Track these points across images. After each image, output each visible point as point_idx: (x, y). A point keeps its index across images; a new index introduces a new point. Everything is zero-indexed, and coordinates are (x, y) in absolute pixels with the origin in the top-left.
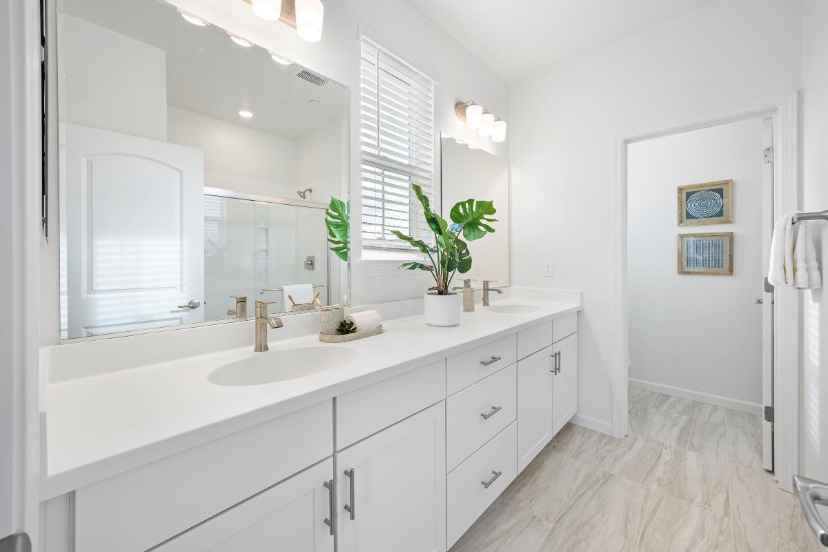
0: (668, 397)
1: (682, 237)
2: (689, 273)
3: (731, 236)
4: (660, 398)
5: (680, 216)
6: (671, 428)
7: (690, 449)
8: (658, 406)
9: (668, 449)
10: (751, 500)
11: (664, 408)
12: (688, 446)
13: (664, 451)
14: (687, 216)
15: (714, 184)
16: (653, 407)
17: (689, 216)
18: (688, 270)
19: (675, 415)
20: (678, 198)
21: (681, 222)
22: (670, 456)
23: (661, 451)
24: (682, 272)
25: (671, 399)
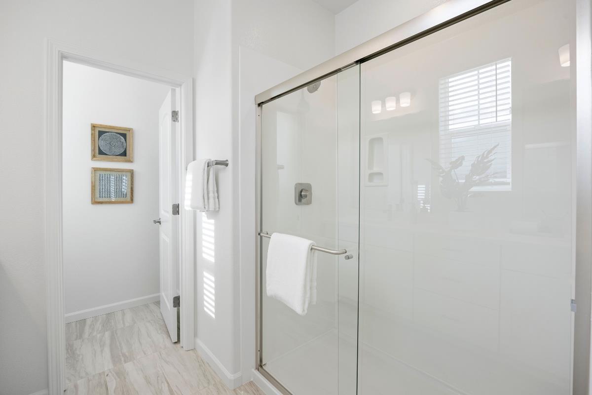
0: (84, 321)
1: (95, 170)
2: (101, 203)
3: (132, 172)
4: (78, 326)
5: (93, 150)
6: (102, 351)
7: (125, 362)
8: (80, 336)
9: (110, 374)
10: (179, 373)
11: (86, 335)
12: (123, 359)
13: (108, 379)
14: (99, 153)
15: (120, 129)
16: (76, 340)
17: (101, 152)
18: (101, 200)
19: (99, 336)
20: (92, 134)
21: (94, 156)
22: (114, 380)
23: (105, 382)
24: (95, 202)
25: (89, 322)
